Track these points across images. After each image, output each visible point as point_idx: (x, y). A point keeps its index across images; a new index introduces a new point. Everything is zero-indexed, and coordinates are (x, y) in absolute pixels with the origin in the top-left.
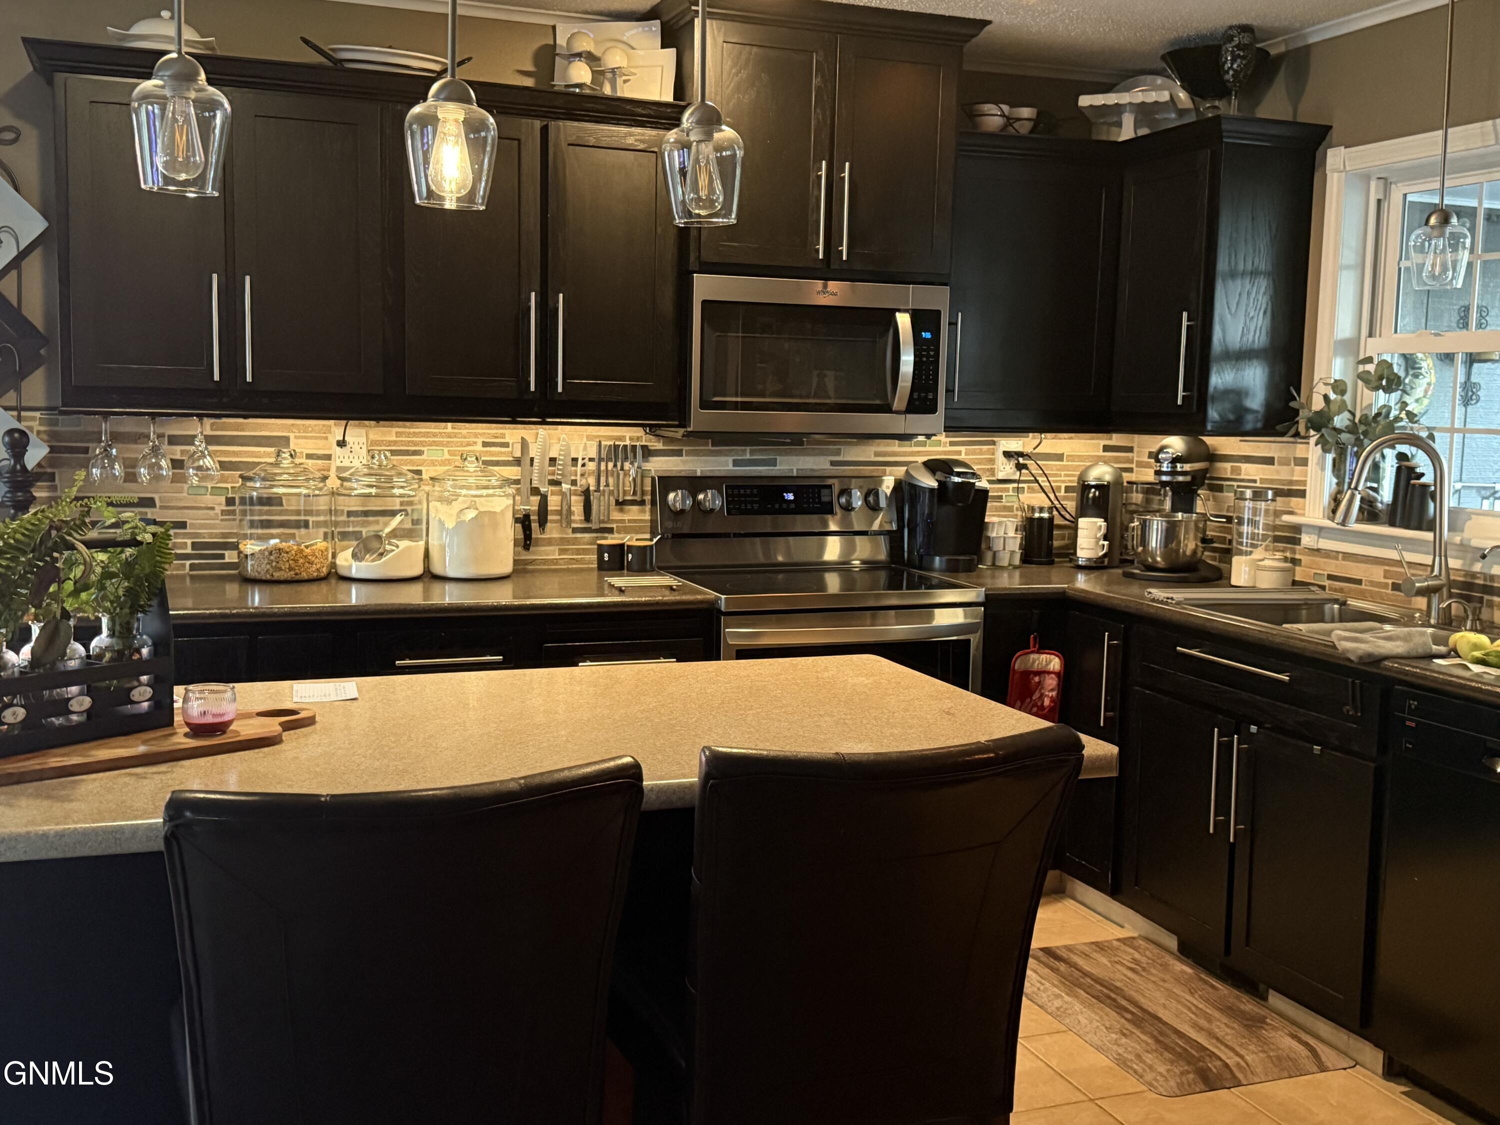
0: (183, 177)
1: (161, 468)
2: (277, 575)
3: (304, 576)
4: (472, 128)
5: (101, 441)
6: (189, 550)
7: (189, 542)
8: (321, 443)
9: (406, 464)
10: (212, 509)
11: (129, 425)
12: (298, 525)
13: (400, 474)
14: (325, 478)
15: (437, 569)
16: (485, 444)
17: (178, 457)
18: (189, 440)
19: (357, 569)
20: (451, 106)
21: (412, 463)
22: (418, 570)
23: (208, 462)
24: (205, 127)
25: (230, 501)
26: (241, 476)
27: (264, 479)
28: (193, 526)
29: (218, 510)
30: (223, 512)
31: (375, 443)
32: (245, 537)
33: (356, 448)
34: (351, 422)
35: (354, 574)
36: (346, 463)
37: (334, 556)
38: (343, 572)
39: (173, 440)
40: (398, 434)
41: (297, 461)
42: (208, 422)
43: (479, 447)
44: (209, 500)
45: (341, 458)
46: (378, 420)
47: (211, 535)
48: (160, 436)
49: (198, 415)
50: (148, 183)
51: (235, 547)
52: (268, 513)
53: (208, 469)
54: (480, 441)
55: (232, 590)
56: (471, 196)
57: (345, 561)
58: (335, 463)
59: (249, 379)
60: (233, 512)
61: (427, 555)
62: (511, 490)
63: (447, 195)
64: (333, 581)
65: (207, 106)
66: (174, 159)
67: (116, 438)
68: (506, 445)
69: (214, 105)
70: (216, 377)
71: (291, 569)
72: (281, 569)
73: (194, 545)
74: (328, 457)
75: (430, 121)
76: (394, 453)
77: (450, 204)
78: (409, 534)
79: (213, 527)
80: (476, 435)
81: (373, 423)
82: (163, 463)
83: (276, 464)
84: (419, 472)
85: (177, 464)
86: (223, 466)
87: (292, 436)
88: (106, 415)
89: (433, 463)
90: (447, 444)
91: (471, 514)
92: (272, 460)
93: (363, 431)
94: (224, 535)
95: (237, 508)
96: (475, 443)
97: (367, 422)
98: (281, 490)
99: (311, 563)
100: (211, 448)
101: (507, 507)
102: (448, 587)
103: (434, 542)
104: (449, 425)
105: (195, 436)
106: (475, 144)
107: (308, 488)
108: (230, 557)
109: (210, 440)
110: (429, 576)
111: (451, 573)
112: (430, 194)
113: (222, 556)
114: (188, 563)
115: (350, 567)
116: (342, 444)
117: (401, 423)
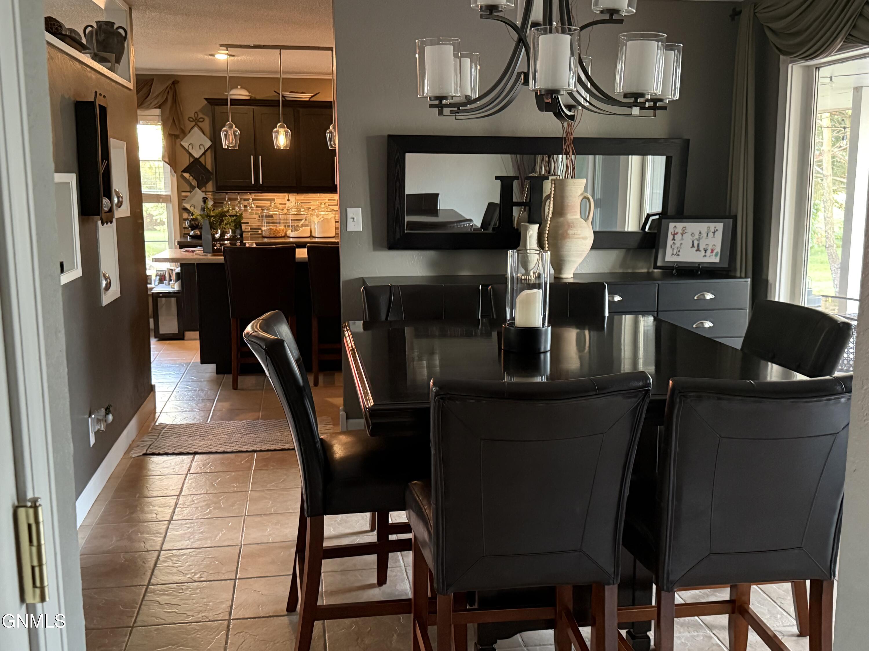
0: (231, 145)
1: (241, 207)
2: (271, 236)
3: (278, 236)
4: (286, 132)
5: (225, 200)
6: (249, 230)
7: (249, 227)
8: (283, 200)
9: (306, 206)
10: (255, 218)
11: (233, 196)
12: (276, 223)
13: (303, 208)
14: (283, 210)
15: (313, 235)
16: (329, 200)
17: (246, 204)
18: (248, 200)
19: (292, 234)
20: (282, 129)
21: (308, 205)
22: (308, 235)
23: (253, 205)
24: (235, 135)
25: (259, 216)
26: (262, 209)
27: (267, 210)
28: (250, 223)
29: (257, 219)
30: (258, 220)
31: (298, 200)
32: (262, 226)
33: (292, 201)
34: (290, 194)
35: (291, 236)
36: (290, 205)
37: (286, 232)
38: (288, 235)
39: (245, 200)
40: (304, 197)
41: (276, 205)
42: (253, 195)
43: (327, 201)
44: (254, 216)
45: (289, 204)
46: (298, 193)
47: (255, 226)
48: (241, 199)
49: (250, 193)
50: (225, 147)
51: (260, 229)
52: (269, 220)
53: (253, 208)
54: (327, 199)
55: (260, 239)
56: (286, 146)
57: (290, 233)
58: (287, 206)
59: (261, 183)
60: (259, 220)
61: (311, 232)
62: (334, 212)
63: (281, 146)
64: (286, 238)
65: (235, 132)
66: (229, 142)
67: (230, 199)
68: (335, 200)
69: (236, 131)
70: (253, 183)
71: (274, 234)
72: (271, 234)
73: (251, 229)
74: (285, 204)
75: (277, 132)
76: (301, 203)
77: (282, 148)
78: (307, 226)
79: (256, 223)
80: (326, 197)
81: (296, 194)
82: (241, 205)
83: (270, 206)
84: (310, 208)
85: (245, 206)
86: (257, 207)
87: (275, 198)
88: (227, 193)
89: (314, 205)
90: (318, 200)
91: (322, 219)
92: (269, 205)
93: (294, 197)
94: (259, 226)
95: (261, 218)
96: (325, 200)
97: (294, 194)
98: (271, 213)
99: (279, 232)
100: (254, 202)
101: (332, 217)
102: (316, 239)
103: (312, 227)
104: (318, 194)
105: (249, 199)
106: (286, 135)
107: (279, 212)
108: (260, 232)
109: (254, 200)
110: (311, 236)
111: (317, 236)
112: (277, 146)
113: (258, 232)
114: (249, 233)
115: (290, 234)
116: (288, 200)
117: (305, 194)
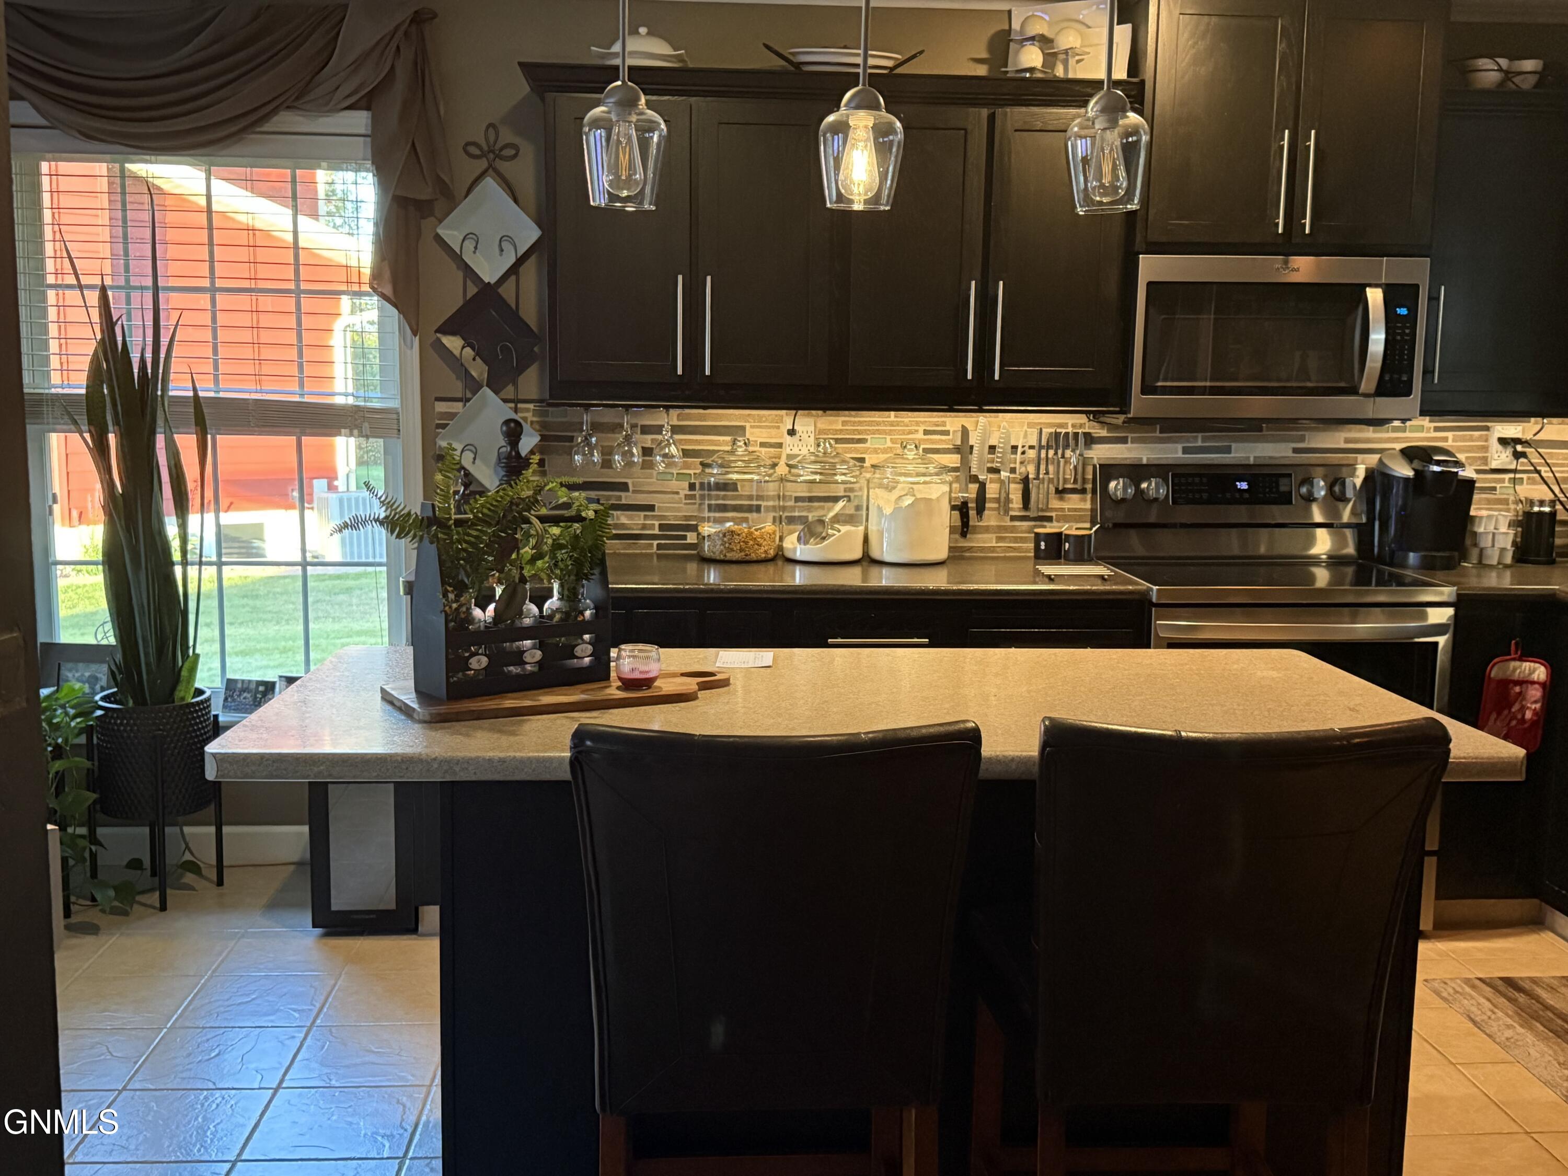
0: (625, 193)
1: (632, 455)
2: (730, 556)
3: (753, 556)
4: (881, 132)
5: (582, 430)
6: (656, 532)
7: (657, 523)
8: (774, 432)
9: (850, 452)
10: (677, 493)
11: (608, 416)
12: (750, 509)
13: (844, 462)
14: (774, 465)
15: (875, 554)
16: (926, 432)
17: (648, 445)
18: (658, 429)
19: (800, 552)
20: (862, 113)
21: (856, 450)
22: (857, 554)
23: (673, 450)
24: (644, 146)
25: (692, 487)
26: (702, 464)
27: (721, 466)
28: (660, 509)
29: (682, 495)
30: (687, 497)
31: (821, 432)
32: (703, 519)
33: (805, 436)
34: (800, 412)
35: (798, 556)
36: (795, 451)
37: (781, 539)
38: (789, 555)
39: (646, 430)
40: (844, 423)
41: (751, 449)
42: (674, 413)
43: (920, 435)
44: (674, 484)
45: (791, 446)
46: (825, 409)
47: (676, 518)
48: (633, 426)
49: (665, 407)
50: (597, 200)
51: (694, 528)
52: (724, 498)
53: (673, 456)
54: (921, 429)
55: (692, 567)
56: (876, 199)
57: (793, 546)
58: (786, 451)
59: (708, 372)
60: (692, 497)
61: (866, 540)
62: (948, 478)
63: (856, 198)
64: (780, 563)
65: (645, 128)
66: (618, 178)
67: (596, 427)
68: (946, 433)
69: (651, 127)
70: (680, 372)
71: (741, 550)
72: (732, 550)
73: (661, 527)
74: (780, 445)
75: (842, 128)
76: (837, 441)
77: (858, 207)
78: (850, 520)
79: (678, 509)
80: (917, 424)
81: (820, 412)
82: (635, 451)
83: (732, 452)
84: (862, 460)
85: (647, 452)
86: (686, 453)
87: (748, 425)
88: (587, 407)
89: (876, 451)
90: (890, 433)
91: (908, 501)
92: (728, 448)
93: (812, 420)
94: (687, 518)
95: (697, 493)
96: (917, 431)
97: (814, 412)
98: (735, 477)
99: (760, 545)
100: (676, 437)
101: (944, 493)
102: (885, 571)
103: (873, 528)
104: (893, 413)
105: (663, 426)
106: (882, 149)
107: (759, 474)
108: (691, 538)
109: (676, 430)
110: (868, 560)
111: (888, 558)
112: (840, 197)
113: (685, 537)
114: (655, 543)
115: (795, 550)
116: (792, 432)
117: (847, 413)
